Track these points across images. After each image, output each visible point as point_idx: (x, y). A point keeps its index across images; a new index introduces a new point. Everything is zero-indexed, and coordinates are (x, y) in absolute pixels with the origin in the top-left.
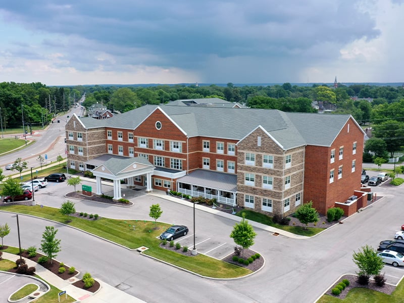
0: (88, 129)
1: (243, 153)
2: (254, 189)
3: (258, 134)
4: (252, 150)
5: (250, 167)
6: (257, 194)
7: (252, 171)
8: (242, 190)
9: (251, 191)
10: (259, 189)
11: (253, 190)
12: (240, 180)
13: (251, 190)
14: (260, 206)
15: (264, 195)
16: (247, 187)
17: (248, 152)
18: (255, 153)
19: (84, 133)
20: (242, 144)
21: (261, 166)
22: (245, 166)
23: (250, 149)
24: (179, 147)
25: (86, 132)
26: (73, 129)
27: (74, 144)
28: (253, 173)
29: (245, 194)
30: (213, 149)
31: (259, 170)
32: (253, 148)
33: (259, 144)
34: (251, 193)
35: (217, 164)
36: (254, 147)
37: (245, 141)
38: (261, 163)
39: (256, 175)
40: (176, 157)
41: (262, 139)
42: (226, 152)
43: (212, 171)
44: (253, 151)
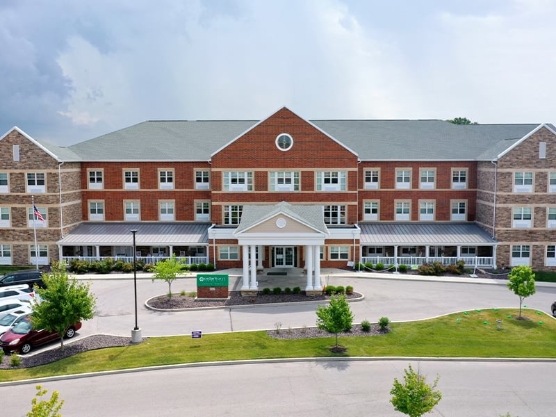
0: (65, 163)
1: (510, 174)
2: (531, 232)
3: (541, 139)
4: (527, 167)
5: (523, 196)
6: (537, 241)
7: (527, 202)
8: (506, 239)
9: (525, 237)
10: (540, 231)
11: (530, 235)
12: (502, 222)
13: (525, 234)
14: (542, 260)
15: (551, 240)
16: (517, 231)
17: (519, 170)
18: (534, 171)
19: (53, 171)
20: (508, 158)
21: (546, 191)
22: (514, 195)
23: (524, 164)
24: (339, 181)
25: (60, 171)
26: (13, 166)
27: (10, 202)
28: (529, 205)
29: (512, 244)
30: (388, 180)
31: (541, 199)
32: (530, 163)
33: (542, 155)
34: (526, 240)
35: (396, 208)
36: (533, 161)
37: (513, 152)
38: (546, 186)
39: (536, 208)
40: (332, 200)
41: (547, 146)
42: (415, 185)
43: (386, 224)
44: (530, 168)
